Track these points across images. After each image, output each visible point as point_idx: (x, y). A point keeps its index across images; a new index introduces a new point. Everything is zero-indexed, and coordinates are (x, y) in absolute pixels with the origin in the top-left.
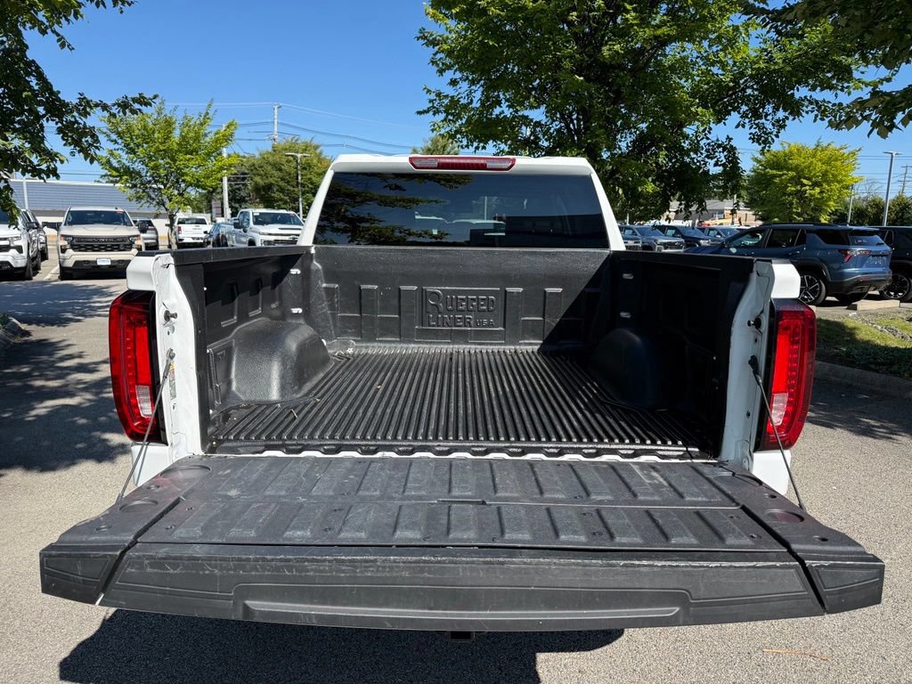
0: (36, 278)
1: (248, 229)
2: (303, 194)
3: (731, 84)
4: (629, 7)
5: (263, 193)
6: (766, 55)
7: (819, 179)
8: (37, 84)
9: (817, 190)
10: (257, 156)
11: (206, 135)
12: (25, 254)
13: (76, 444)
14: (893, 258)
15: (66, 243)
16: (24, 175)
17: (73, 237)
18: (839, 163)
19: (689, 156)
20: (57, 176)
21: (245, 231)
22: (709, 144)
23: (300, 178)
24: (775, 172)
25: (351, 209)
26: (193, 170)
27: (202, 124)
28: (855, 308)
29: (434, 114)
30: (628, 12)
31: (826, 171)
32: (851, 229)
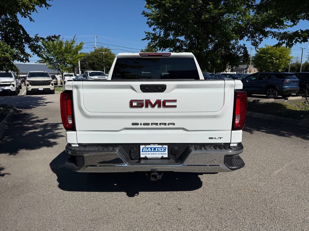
0: (19, 95)
1: (88, 77)
2: (105, 66)
3: (245, 27)
4: (211, 3)
5: (92, 66)
6: (256, 18)
7: (278, 57)
8: (22, 32)
9: (278, 61)
10: (90, 53)
11: (73, 47)
12: (15, 87)
13: (40, 142)
14: (299, 83)
15: (28, 83)
16: (18, 61)
17: (31, 81)
18: (285, 52)
19: (231, 51)
20: (29, 62)
21: (87, 78)
22: (238, 47)
23: (104, 60)
24: (263, 55)
25: (122, 70)
26: (69, 58)
27: (72, 43)
28: (287, 99)
29: (148, 40)
30: (210, 5)
31: (281, 54)
32: (285, 73)
